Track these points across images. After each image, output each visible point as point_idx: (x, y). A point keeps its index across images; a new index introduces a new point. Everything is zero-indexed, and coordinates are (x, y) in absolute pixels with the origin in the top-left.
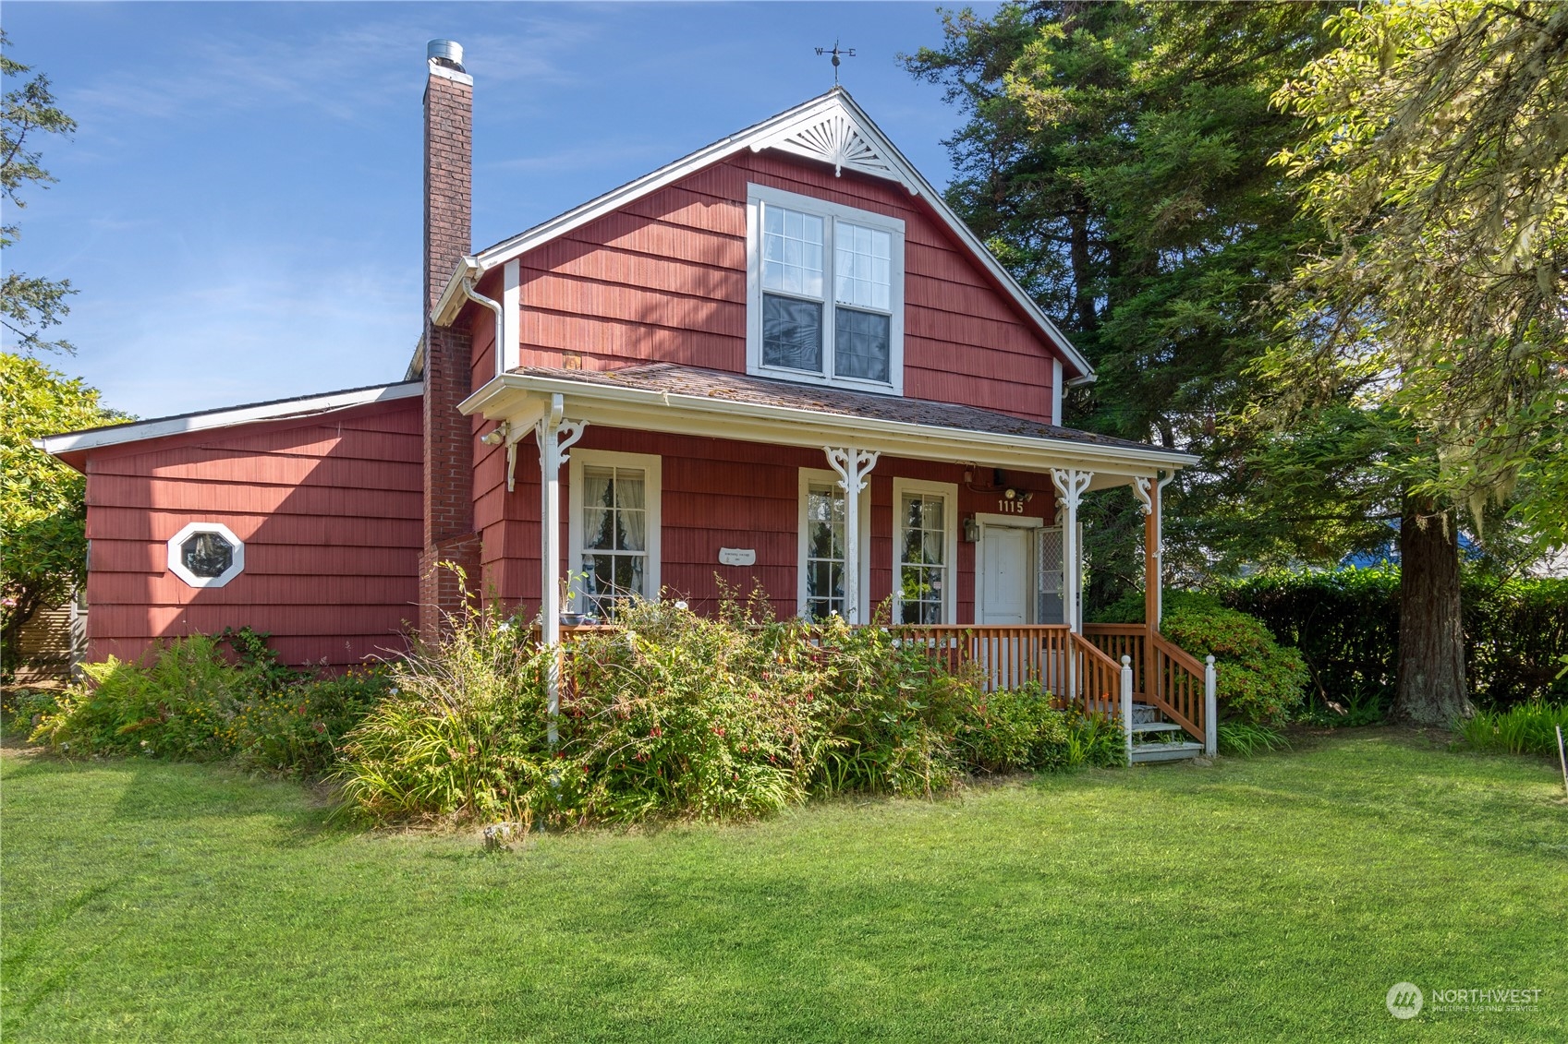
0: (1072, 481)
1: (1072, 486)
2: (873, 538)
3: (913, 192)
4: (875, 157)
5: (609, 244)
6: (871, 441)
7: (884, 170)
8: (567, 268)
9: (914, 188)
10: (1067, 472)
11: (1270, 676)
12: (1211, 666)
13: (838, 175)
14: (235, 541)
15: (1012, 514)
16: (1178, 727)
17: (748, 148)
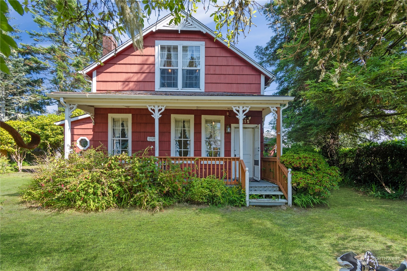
0: (241, 110)
1: (241, 111)
2: (195, 133)
3: (205, 32)
4: (192, 25)
5: (118, 63)
6: (162, 103)
7: (195, 28)
8: (108, 70)
9: (204, 31)
10: (239, 107)
11: (318, 177)
12: (290, 172)
13: (179, 32)
14: (88, 140)
15: (245, 124)
16: (282, 194)
17: (152, 31)
